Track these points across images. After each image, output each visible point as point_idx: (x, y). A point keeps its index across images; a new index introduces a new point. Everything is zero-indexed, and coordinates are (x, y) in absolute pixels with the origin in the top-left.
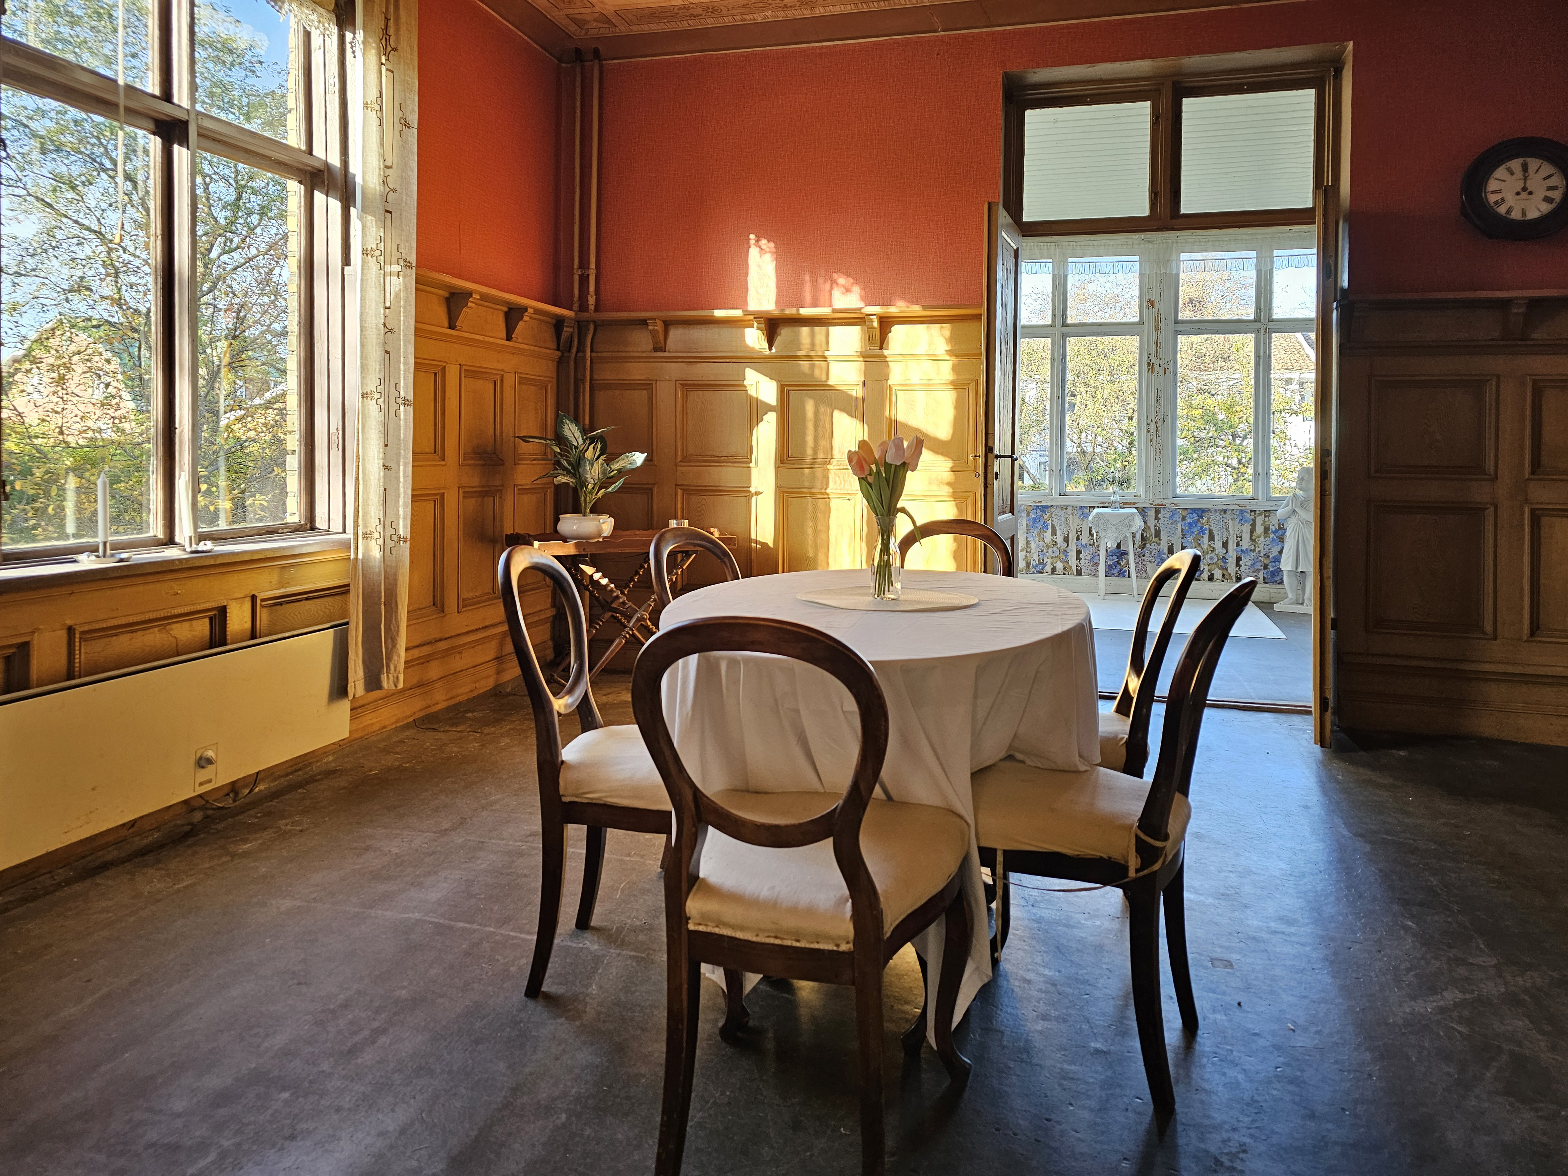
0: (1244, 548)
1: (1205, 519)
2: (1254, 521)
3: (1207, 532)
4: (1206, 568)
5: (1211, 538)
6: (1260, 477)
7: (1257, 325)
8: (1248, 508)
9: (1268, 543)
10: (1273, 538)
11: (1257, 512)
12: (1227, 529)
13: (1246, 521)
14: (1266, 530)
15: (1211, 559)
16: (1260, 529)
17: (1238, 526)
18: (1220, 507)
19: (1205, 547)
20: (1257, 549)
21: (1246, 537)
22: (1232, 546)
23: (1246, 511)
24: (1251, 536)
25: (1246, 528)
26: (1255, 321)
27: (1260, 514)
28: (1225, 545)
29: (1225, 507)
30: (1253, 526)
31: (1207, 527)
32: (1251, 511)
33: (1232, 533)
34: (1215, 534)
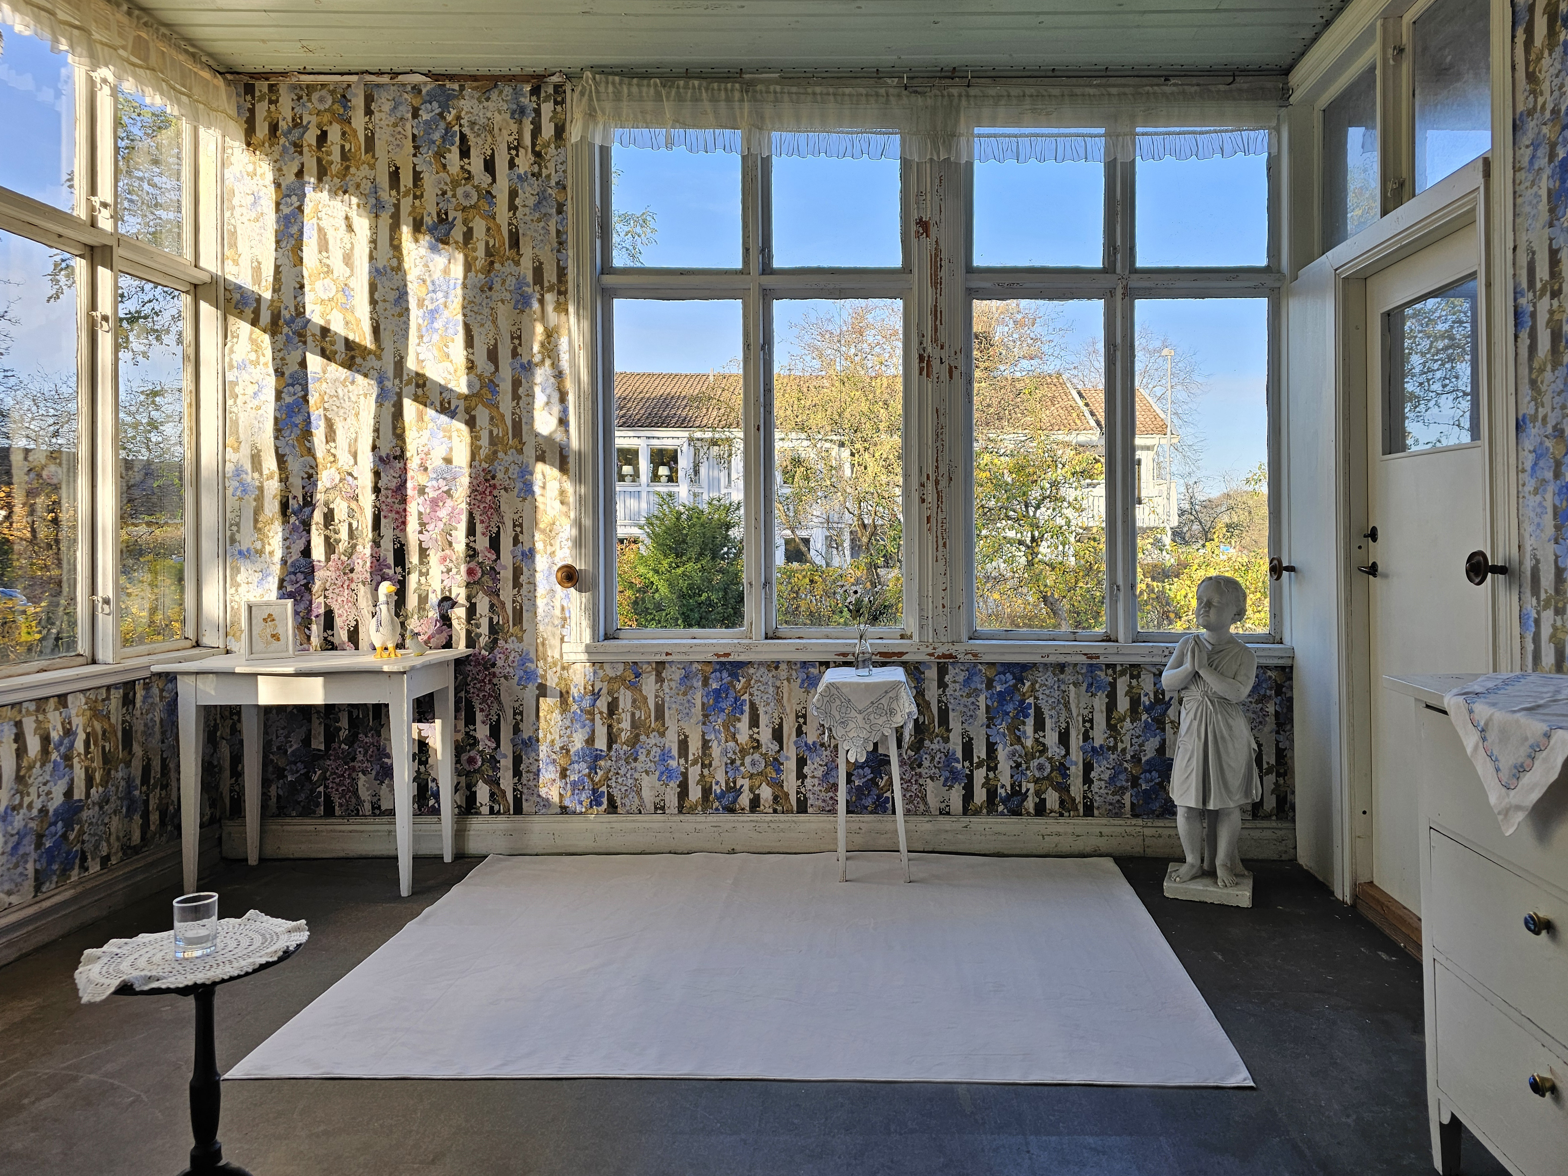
0: (1097, 744)
1: (1028, 684)
2: (1113, 685)
3: (1032, 711)
4: (1031, 786)
5: (1040, 725)
6: (1121, 595)
7: (1108, 281)
8: (1102, 660)
9: (1138, 732)
10: (1146, 722)
11: (1119, 668)
12: (1067, 705)
13: (1099, 688)
14: (1135, 702)
15: (1040, 767)
16: (1123, 704)
17: (1085, 699)
18: (1052, 659)
19: (1029, 743)
20: (1120, 746)
21: (1100, 720)
22: (1076, 740)
23: (1097, 667)
24: (1109, 718)
25: (1100, 702)
26: (1104, 271)
27: (1123, 673)
28: (1064, 738)
29: (1062, 659)
30: (1112, 697)
31: (1031, 700)
32: (1108, 666)
33: (1075, 715)
34: (1047, 714)
